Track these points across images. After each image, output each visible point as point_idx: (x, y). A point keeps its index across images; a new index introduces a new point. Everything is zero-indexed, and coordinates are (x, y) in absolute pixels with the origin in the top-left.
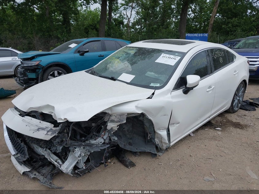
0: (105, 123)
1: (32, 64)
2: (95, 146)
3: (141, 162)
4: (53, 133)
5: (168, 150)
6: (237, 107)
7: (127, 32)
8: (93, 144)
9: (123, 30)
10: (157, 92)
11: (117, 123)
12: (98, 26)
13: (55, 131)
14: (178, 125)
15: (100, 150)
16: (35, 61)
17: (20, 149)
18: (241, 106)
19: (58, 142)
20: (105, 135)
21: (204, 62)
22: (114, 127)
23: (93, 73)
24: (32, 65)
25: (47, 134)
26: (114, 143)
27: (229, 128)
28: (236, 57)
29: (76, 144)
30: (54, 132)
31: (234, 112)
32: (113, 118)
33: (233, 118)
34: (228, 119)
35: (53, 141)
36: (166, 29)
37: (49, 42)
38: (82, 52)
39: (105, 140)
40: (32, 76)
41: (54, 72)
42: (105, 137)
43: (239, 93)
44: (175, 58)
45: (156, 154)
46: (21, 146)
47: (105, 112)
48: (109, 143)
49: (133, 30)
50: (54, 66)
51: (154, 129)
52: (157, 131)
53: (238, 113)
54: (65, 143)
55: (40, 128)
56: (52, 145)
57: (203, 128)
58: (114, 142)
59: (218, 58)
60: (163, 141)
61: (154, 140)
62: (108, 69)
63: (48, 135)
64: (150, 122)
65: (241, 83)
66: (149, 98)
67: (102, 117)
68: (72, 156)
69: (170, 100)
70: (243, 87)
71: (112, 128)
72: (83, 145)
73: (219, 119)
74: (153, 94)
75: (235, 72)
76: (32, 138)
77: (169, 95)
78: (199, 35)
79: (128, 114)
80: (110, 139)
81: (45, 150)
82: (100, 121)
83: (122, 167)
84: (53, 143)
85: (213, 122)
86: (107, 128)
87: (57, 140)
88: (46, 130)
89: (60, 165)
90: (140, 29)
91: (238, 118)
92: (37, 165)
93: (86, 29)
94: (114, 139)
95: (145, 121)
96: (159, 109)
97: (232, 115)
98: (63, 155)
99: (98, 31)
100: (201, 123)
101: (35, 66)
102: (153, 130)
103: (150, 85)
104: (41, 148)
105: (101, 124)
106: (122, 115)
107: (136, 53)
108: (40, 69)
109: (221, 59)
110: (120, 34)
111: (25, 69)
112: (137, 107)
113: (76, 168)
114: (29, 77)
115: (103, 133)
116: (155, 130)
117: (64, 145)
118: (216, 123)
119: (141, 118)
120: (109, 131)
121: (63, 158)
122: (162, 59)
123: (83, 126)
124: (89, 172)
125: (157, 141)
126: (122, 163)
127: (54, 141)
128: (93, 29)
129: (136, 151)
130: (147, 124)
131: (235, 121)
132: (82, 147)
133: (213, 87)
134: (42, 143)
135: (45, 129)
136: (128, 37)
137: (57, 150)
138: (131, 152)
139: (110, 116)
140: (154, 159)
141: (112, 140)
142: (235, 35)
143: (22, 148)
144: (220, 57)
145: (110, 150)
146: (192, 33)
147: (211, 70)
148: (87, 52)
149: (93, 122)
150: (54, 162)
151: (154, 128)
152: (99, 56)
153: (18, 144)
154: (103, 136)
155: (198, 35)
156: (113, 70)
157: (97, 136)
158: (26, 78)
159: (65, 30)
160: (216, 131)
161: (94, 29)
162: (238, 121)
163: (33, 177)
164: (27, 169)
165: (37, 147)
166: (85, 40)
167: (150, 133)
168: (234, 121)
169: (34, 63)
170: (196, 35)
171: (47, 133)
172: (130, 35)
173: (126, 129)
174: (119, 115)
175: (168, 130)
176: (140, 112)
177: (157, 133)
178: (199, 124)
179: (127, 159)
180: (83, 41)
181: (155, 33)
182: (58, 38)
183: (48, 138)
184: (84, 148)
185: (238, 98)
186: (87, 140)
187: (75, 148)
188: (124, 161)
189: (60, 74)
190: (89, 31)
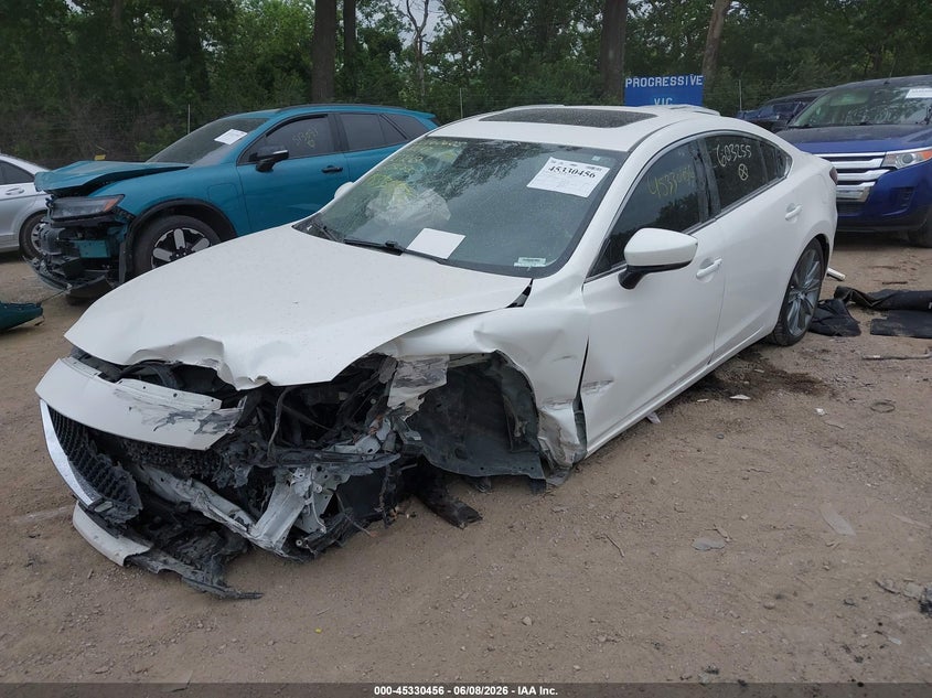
0: (380, 390)
1: (91, 207)
2: (356, 459)
3: (497, 508)
4: (219, 428)
5: (580, 467)
6: (800, 325)
7: (415, 78)
8: (350, 455)
9: (398, 72)
10: (539, 285)
11: (419, 388)
12: (306, 60)
13: (226, 420)
14: (607, 387)
15: (371, 472)
16: (102, 198)
17: (110, 485)
18: (812, 322)
19: (237, 455)
20: (381, 427)
21: (686, 180)
22: (410, 400)
23: (321, 232)
24: (93, 212)
25: (200, 431)
26: (411, 452)
27: (773, 392)
28: (791, 159)
29: (294, 456)
30: (225, 422)
31: (790, 342)
32: (405, 371)
33: (787, 360)
34: (771, 366)
35: (219, 451)
36: (554, 62)
37: (128, 124)
38: (263, 158)
39: (381, 443)
40: (95, 250)
41: (172, 234)
42: (382, 435)
43: (803, 279)
44: (592, 172)
45: (544, 480)
46: (113, 474)
47: (380, 352)
48: (396, 451)
49: (436, 69)
50: (172, 214)
51: (534, 404)
52: (543, 410)
53: (804, 345)
54: (261, 457)
55: (177, 415)
56: (216, 466)
57: (689, 397)
58: (412, 447)
59: (733, 166)
60: (563, 439)
61: (536, 439)
62: (372, 217)
63: (205, 432)
64: (522, 381)
65: (810, 246)
66: (513, 305)
67: (372, 372)
68: (281, 496)
69: (582, 308)
70: (815, 260)
71: (403, 404)
72: (318, 459)
73: (743, 367)
74: (527, 292)
75: (789, 210)
76: (151, 446)
77: (578, 293)
78: (674, 81)
79: (454, 357)
80: (398, 440)
81: (193, 485)
82: (364, 383)
83: (441, 524)
84: (220, 458)
85: (723, 377)
86: (389, 405)
87: (234, 449)
88: (197, 418)
89: (247, 526)
90: (463, 63)
91: (802, 361)
92: (166, 535)
93: (263, 70)
94: (411, 439)
95: (504, 381)
96: (549, 340)
97: (785, 352)
98: (249, 499)
99: (310, 78)
100: (682, 379)
101: (102, 214)
102: (529, 406)
103: (516, 264)
104: (177, 481)
105: (367, 393)
106: (433, 360)
107: (461, 158)
108: (121, 224)
109: (742, 167)
110: (388, 85)
111: (67, 228)
112: (478, 334)
113: (295, 532)
114: (84, 256)
115: (375, 423)
116: (538, 406)
117: (256, 461)
118: (734, 379)
119: (493, 371)
120: (395, 415)
121: (251, 506)
122: (552, 178)
123: (310, 401)
124: (335, 545)
125: (544, 439)
126: (438, 515)
127: (224, 451)
128: (288, 71)
129: (481, 474)
130: (510, 392)
131: (794, 372)
132: (314, 467)
133: (717, 262)
134: (183, 461)
135: (194, 414)
136: (419, 97)
137: (235, 481)
138: (463, 477)
139: (398, 364)
140: (537, 498)
141: (406, 442)
142: (795, 78)
143: (116, 483)
144: (739, 161)
145: (399, 472)
146: (648, 77)
147: (710, 208)
148: (284, 157)
149: (343, 390)
150: (227, 518)
151: (533, 399)
152: (325, 172)
153: (103, 471)
154: (376, 430)
155: (669, 82)
156: (387, 218)
157: (355, 431)
158: (72, 259)
159: (188, 78)
160: (731, 405)
161: (291, 69)
162: (802, 371)
163: (160, 568)
164: (138, 548)
165: (165, 476)
166: (272, 116)
167: (521, 419)
168: (791, 369)
169: (99, 203)
170: (661, 81)
171: (201, 426)
172: (427, 87)
173: (444, 408)
174: (424, 362)
175: (579, 405)
176: (489, 350)
177: (544, 415)
178: (675, 384)
179: (452, 502)
180: (266, 120)
181: (516, 78)
182: (163, 108)
183: (204, 442)
184: (319, 469)
185: (802, 297)
186: (326, 446)
187: (292, 470)
188: (444, 506)
189: (192, 240)
190: (273, 79)
